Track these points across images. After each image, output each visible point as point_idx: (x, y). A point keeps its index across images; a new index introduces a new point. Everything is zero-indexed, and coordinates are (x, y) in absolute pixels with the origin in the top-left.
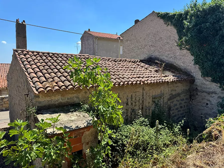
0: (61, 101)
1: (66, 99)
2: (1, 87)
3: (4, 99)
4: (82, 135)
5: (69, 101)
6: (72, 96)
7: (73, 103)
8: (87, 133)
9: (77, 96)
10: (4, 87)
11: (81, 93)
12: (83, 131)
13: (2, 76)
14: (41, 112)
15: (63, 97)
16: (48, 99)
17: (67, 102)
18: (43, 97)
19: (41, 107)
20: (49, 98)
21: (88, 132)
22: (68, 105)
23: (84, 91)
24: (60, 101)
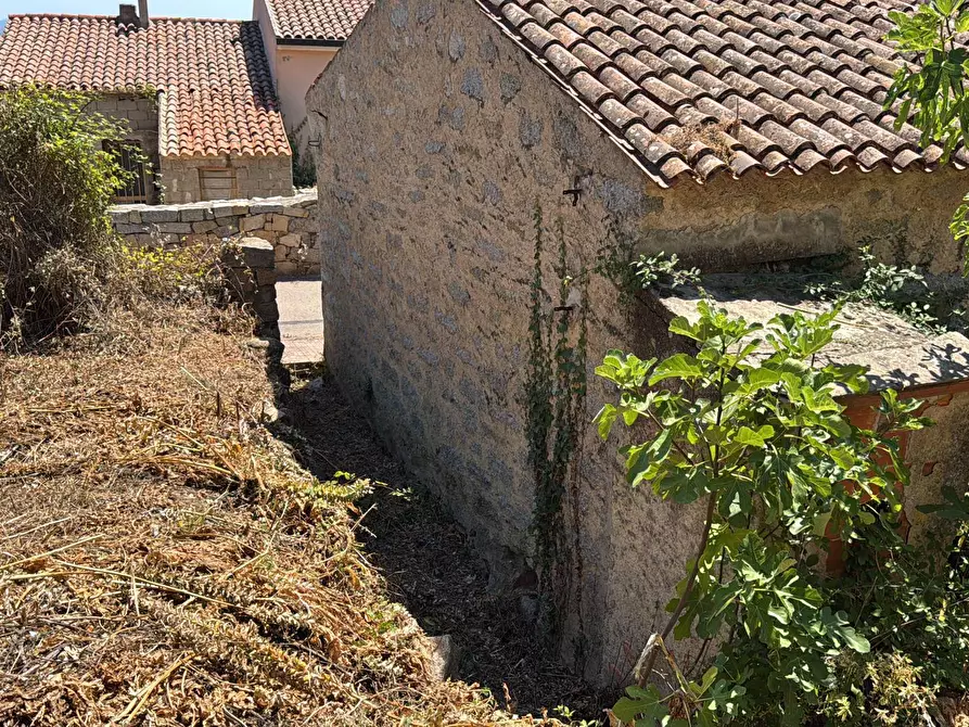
0: (755, 234)
1: (778, 226)
2: (204, 154)
3: (244, 216)
5: (787, 236)
6: (807, 213)
7: (807, 250)
8: (938, 414)
9: (830, 212)
10: (215, 153)
11: (851, 198)
13: (192, 90)
14: (672, 288)
15: (766, 212)
16: (697, 219)
17: (780, 243)
18: (679, 205)
20: (703, 213)
21: (942, 410)
22: (777, 263)
23: (865, 187)
24: (747, 234)
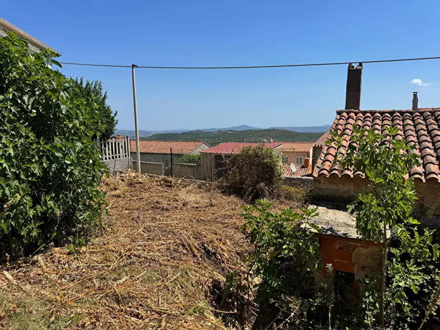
0: (354, 194)
4: (354, 251)
8: (363, 251)
12: (354, 244)
14: (318, 203)
15: (358, 188)
16: (333, 187)
18: (326, 182)
19: (321, 196)
20: (334, 185)
21: (365, 250)
24: (351, 193)
